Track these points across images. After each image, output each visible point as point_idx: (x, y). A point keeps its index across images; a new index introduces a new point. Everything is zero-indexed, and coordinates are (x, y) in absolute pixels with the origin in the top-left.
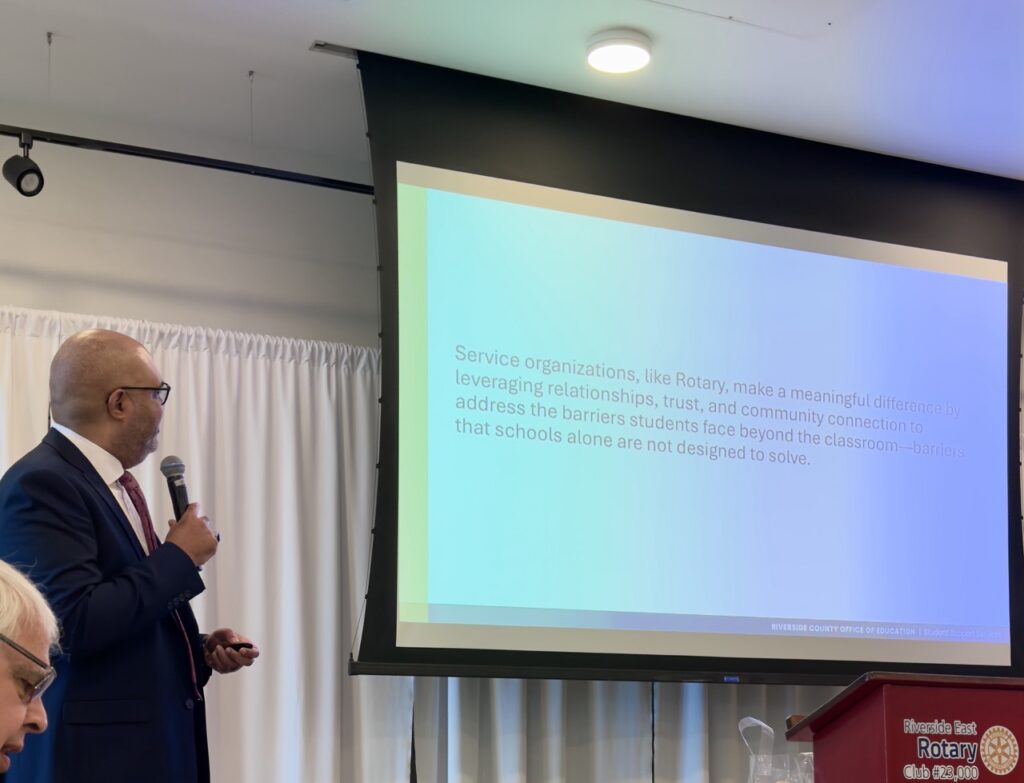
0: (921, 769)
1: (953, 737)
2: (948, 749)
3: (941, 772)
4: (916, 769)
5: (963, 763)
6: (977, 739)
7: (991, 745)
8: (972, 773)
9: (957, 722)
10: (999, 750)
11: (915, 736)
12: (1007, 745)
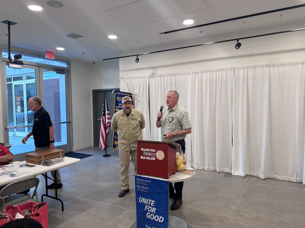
1: (150, 152)
2: (149, 154)
3: (148, 158)
4: (143, 157)
5: (152, 157)
6: (155, 153)
7: (158, 154)
8: (154, 159)
9: (151, 149)
10: (160, 155)
11: (143, 151)
12: (162, 154)
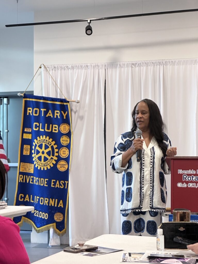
0: (184, 184)
1: (196, 175)
2: (194, 179)
3: (191, 185)
4: (181, 184)
11: (182, 174)
